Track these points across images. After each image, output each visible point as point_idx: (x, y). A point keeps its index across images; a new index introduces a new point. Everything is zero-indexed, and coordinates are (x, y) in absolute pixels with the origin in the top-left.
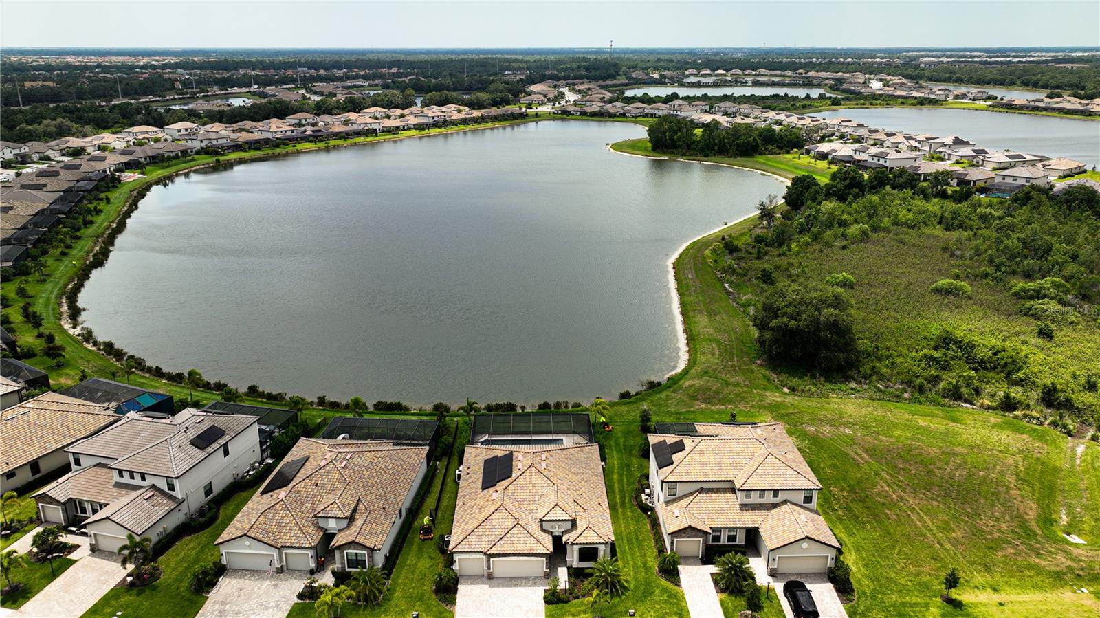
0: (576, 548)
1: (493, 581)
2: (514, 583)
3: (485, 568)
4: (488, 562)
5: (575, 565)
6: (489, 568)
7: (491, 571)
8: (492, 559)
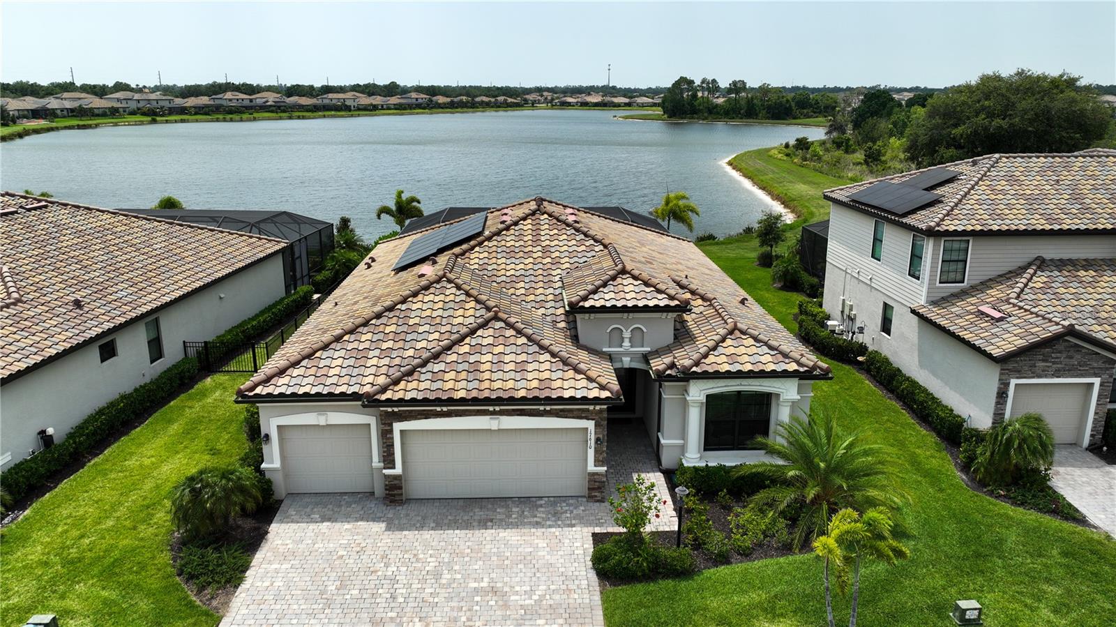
0: (698, 392)
1: (402, 510)
2: (479, 513)
3: (376, 462)
4: (386, 435)
5: (694, 457)
6: (388, 460)
7: (398, 470)
8: (398, 427)
